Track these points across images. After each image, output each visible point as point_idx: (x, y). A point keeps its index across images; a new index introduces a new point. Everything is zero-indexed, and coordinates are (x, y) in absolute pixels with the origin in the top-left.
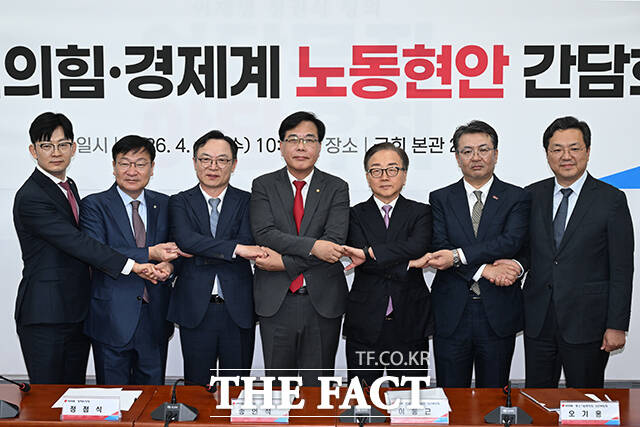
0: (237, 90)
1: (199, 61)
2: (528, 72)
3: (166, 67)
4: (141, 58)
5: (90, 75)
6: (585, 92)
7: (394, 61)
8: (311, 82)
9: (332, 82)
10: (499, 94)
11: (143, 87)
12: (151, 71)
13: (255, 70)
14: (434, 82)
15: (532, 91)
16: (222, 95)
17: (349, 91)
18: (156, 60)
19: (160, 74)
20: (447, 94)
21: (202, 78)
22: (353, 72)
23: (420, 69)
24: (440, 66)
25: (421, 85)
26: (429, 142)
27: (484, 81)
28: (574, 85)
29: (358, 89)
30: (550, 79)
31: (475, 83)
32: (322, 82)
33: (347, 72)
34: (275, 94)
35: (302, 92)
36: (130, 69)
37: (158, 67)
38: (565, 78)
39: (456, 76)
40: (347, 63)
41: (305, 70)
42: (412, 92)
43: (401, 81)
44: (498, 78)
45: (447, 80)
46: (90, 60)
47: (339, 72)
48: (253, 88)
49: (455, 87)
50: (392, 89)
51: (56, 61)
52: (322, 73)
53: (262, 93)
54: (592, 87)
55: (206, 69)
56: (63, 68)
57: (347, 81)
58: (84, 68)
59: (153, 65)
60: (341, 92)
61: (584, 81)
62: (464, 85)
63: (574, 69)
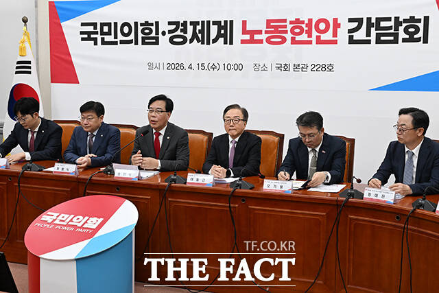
0: (215, 41)
1: (199, 27)
2: (350, 31)
3: (185, 31)
4: (174, 27)
5: (153, 35)
6: (378, 41)
7: (285, 27)
8: (247, 37)
9: (257, 37)
10: (335, 42)
11: (175, 40)
12: (178, 33)
13: (222, 32)
14: (304, 37)
15: (352, 41)
16: (208, 43)
17: (264, 41)
18: (181, 27)
19: (182, 34)
20: (310, 42)
21: (200, 35)
22: (266, 32)
23: (297, 30)
24: (307, 29)
25: (298, 38)
26: (301, 66)
27: (328, 36)
28: (373, 38)
29: (268, 41)
30: (361, 35)
31: (324, 37)
32: (252, 37)
33: (263, 32)
34: (231, 43)
35: (243, 42)
36: (170, 32)
37: (182, 31)
38: (368, 34)
39: (315, 34)
40: (264, 28)
41: (245, 32)
42: (294, 41)
43: (289, 36)
44: (335, 34)
45: (310, 36)
46: (153, 28)
47: (260, 32)
48: (222, 40)
49: (314, 39)
50: (284, 40)
51: (140, 28)
52: (252, 33)
53: (225, 43)
54: (382, 38)
55: (202, 31)
56: (143, 31)
57: (264, 37)
58: (151, 31)
59: (179, 30)
60: (261, 42)
61: (378, 36)
62: (318, 38)
63: (373, 29)
